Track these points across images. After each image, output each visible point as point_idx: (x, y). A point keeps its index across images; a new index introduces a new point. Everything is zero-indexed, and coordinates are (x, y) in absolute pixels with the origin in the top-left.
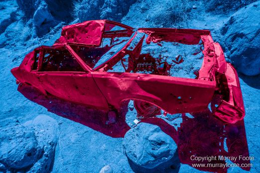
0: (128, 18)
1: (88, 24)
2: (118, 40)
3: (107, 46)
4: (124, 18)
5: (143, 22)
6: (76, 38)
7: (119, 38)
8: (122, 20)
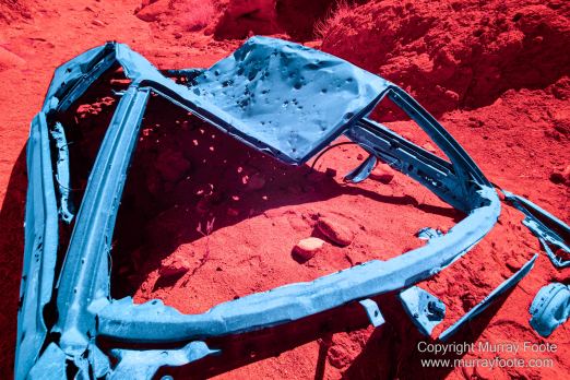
0: (477, 124)
1: (323, 64)
2: (386, 179)
3: (331, 173)
4: (458, 115)
5: (535, 172)
6: (256, 83)
7: (397, 176)
8: (446, 116)
